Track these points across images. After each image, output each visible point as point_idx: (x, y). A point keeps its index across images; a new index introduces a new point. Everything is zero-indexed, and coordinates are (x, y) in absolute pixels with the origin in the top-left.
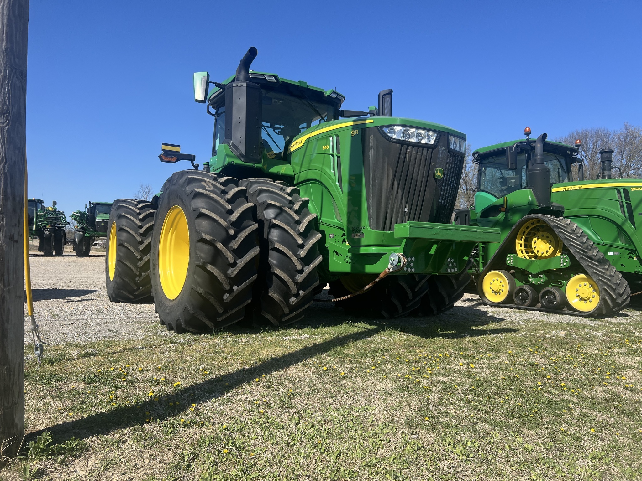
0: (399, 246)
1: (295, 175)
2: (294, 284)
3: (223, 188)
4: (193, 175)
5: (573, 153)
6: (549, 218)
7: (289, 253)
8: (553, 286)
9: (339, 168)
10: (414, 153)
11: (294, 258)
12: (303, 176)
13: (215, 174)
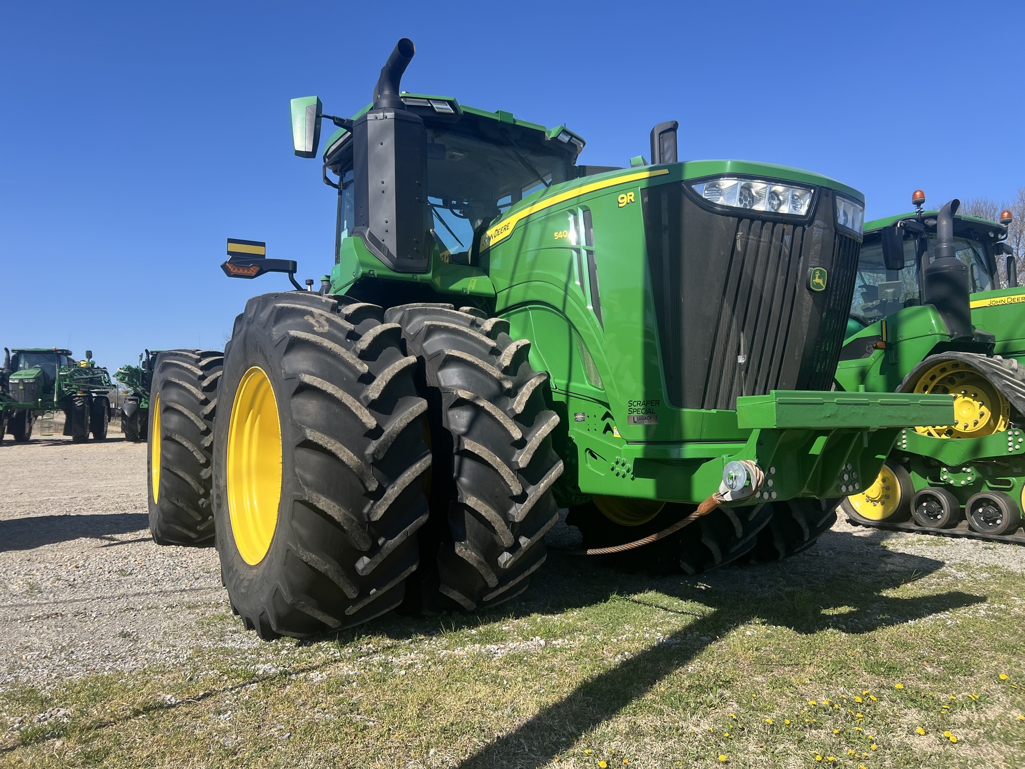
0: (745, 440)
1: (496, 294)
2: (506, 527)
3: (350, 326)
4: (288, 301)
5: (1000, 236)
6: (978, 359)
7: (495, 461)
8: (989, 488)
9: (592, 276)
10: (752, 239)
11: (505, 472)
12: (517, 295)
13: (335, 297)
